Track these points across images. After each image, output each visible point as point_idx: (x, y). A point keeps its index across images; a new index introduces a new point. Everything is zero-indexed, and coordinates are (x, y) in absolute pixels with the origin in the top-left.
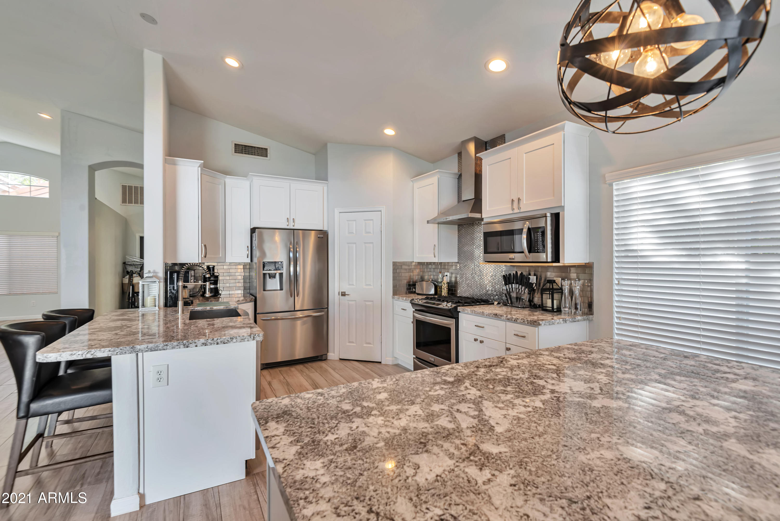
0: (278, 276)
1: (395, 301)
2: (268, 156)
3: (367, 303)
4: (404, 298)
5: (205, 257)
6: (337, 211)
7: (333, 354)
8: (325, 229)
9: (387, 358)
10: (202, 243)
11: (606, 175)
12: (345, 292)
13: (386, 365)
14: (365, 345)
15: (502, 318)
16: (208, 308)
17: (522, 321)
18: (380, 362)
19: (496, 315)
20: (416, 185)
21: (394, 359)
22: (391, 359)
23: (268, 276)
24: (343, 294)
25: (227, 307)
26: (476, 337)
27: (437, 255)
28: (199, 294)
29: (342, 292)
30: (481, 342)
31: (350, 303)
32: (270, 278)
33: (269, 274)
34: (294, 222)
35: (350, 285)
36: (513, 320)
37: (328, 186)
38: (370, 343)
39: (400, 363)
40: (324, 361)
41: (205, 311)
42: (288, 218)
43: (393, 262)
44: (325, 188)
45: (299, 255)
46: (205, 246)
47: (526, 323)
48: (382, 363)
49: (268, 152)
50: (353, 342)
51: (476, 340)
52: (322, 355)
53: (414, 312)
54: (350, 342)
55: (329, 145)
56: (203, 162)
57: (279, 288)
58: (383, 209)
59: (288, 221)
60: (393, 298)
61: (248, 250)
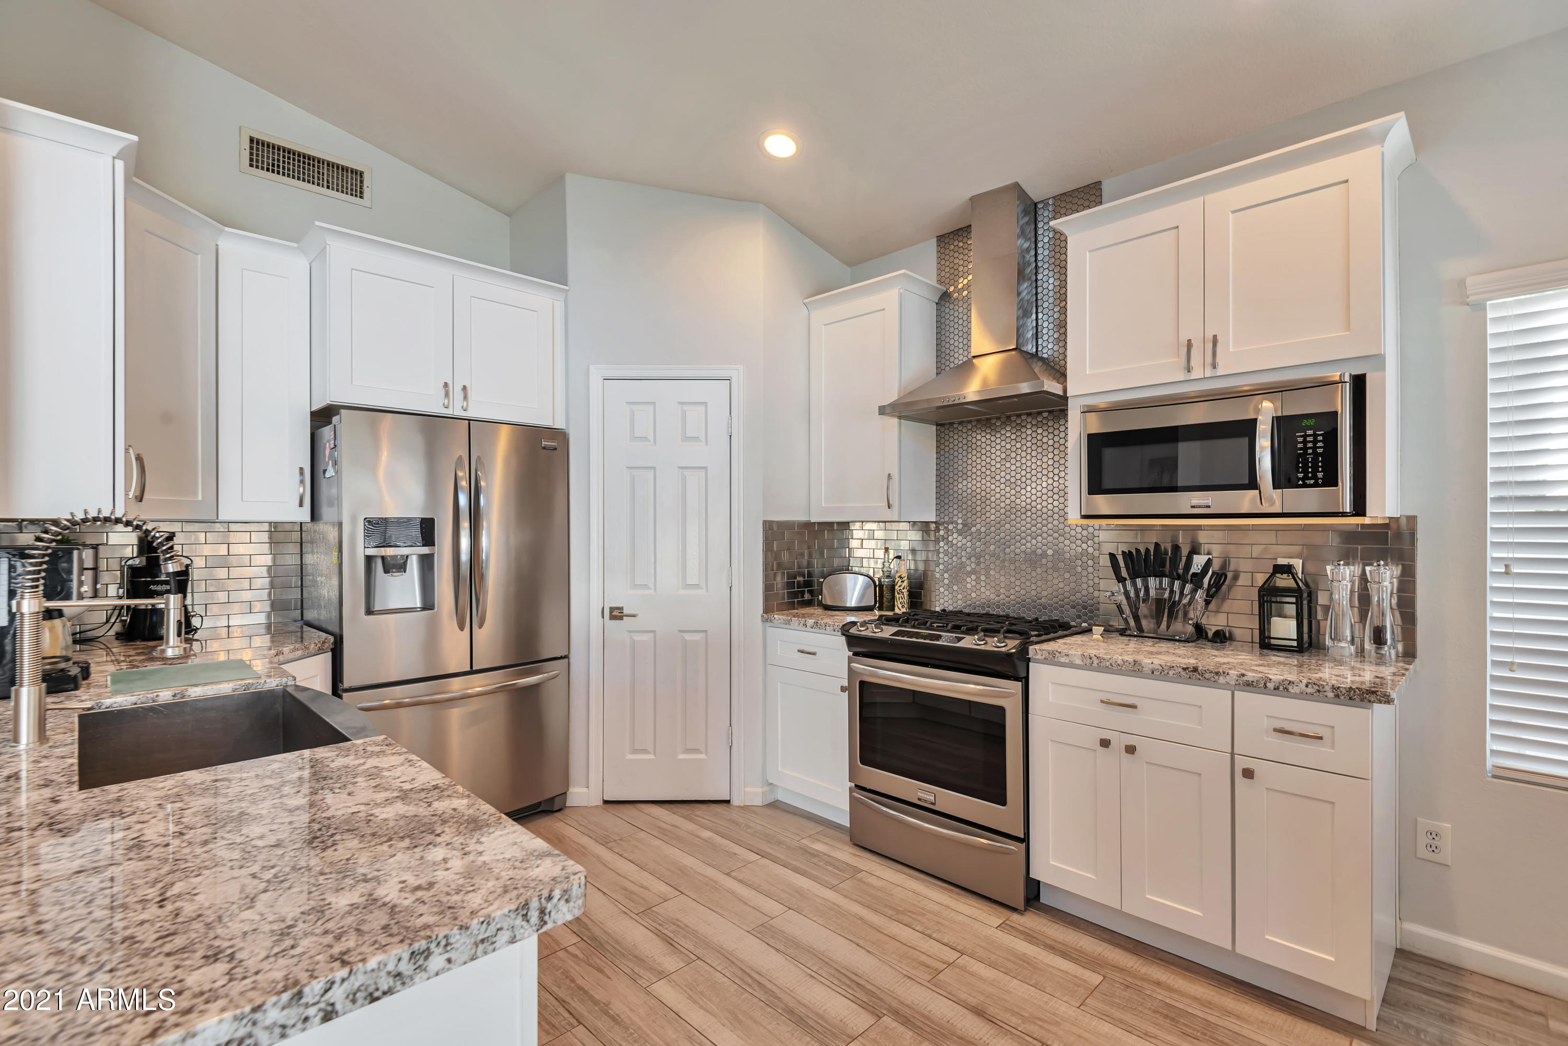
0: (414, 565)
1: (769, 630)
2: (365, 195)
3: (688, 637)
4: (810, 622)
5: (140, 498)
6: (596, 375)
7: (585, 790)
8: (559, 424)
9: (747, 789)
10: (127, 450)
11: (1468, 282)
12: (621, 608)
13: (745, 808)
14: (681, 756)
15: (1222, 680)
16: (165, 696)
17: (1309, 690)
18: (728, 802)
19: (1195, 670)
20: (820, 316)
21: (766, 788)
22: (760, 790)
23: (379, 565)
24: (617, 614)
25: (248, 687)
26: (1106, 735)
27: (895, 502)
28: (112, 632)
29: (612, 609)
30: (1131, 750)
31: (638, 637)
32: (386, 571)
33: (383, 558)
34: (465, 398)
35: (635, 586)
36: (1271, 685)
37: (566, 300)
38: (696, 751)
39: (782, 797)
40: (557, 814)
41: (151, 709)
42: (446, 385)
43: (765, 522)
44: (559, 306)
45: (488, 501)
46: (139, 459)
47: (1331, 695)
48: (735, 802)
49: (366, 183)
50: (645, 751)
51: (1105, 743)
52: (553, 799)
53: (850, 661)
54: (635, 751)
55: (569, 177)
56: (135, 138)
57: (418, 604)
58: (737, 373)
59: (447, 395)
60: (765, 621)
61: (302, 482)
